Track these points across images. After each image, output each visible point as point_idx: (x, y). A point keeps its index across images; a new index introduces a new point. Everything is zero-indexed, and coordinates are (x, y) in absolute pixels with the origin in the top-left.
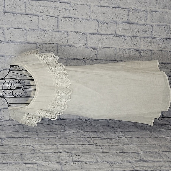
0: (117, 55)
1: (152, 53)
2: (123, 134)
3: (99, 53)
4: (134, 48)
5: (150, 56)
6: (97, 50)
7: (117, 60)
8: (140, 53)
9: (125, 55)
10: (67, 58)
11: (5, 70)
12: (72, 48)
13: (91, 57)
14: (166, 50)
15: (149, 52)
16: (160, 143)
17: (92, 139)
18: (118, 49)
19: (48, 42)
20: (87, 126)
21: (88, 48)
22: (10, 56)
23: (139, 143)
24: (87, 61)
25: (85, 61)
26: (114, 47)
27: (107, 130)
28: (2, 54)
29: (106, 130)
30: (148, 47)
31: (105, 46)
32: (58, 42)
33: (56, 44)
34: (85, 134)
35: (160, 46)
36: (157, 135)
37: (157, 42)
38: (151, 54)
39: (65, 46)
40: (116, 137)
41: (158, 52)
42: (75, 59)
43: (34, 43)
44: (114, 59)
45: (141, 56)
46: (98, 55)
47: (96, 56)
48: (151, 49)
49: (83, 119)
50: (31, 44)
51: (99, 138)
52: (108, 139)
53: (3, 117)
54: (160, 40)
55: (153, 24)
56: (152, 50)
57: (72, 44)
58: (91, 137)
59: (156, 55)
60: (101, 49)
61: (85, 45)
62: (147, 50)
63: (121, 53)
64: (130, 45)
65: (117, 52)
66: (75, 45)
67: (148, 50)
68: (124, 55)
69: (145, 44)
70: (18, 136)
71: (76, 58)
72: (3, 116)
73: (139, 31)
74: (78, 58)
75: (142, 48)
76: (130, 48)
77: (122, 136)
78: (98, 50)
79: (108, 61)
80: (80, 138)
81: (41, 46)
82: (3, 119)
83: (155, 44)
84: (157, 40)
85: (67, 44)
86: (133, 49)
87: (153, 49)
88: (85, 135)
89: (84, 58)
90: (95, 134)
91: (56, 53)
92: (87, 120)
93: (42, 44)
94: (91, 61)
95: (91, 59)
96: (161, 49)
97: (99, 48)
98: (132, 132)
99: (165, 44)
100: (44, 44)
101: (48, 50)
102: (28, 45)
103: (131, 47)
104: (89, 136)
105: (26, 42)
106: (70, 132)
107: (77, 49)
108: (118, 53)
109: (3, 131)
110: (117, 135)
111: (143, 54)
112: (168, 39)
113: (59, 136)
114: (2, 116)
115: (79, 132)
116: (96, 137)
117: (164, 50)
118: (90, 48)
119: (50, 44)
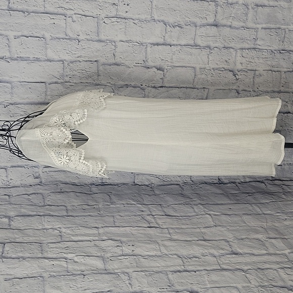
0: (196, 80)
1: (255, 74)
2: (206, 210)
3: (167, 76)
4: (226, 67)
5: (252, 80)
6: (163, 71)
7: (197, 86)
8: (235, 75)
9: (209, 78)
10: (114, 84)
11: (12, 104)
12: (121, 68)
13: (154, 82)
14: (279, 69)
15: (251, 74)
16: (265, 224)
17: (154, 218)
18: (198, 69)
19: (82, 58)
20: (147, 196)
21: (149, 68)
22: (20, 82)
23: (231, 225)
24: (148, 90)
25: (143, 89)
26: (192, 65)
27: (180, 202)
28: (7, 78)
29: (177, 203)
30: (249, 66)
31: (177, 65)
32: (98, 59)
33: (96, 61)
34: (144, 209)
35: (269, 63)
36: (261, 211)
37: (264, 56)
38: (254, 77)
39: (110, 65)
40: (194, 214)
41: (265, 73)
42: (127, 86)
43: (59, 61)
44: (191, 86)
45: (237, 79)
46: (165, 80)
47: (161, 81)
48: (254, 68)
49: (140, 184)
50: (54, 62)
51: (166, 215)
52: (180, 218)
53: (10, 181)
54: (269, 54)
55: (258, 26)
56: (256, 71)
57: (123, 62)
58: (154, 214)
59: (261, 78)
60: (170, 69)
61: (143, 63)
62: (246, 70)
63: (203, 76)
64: (218, 63)
65: (197, 74)
66: (127, 63)
67: (249, 70)
68: (207, 79)
69: (244, 60)
70: (35, 213)
71: (129, 83)
72: (11, 179)
73: (234, 38)
74: (133, 84)
75: (239, 67)
76: (218, 67)
77: (203, 213)
78: (165, 71)
79: (181, 89)
80: (135, 216)
81: (71, 65)
82: (10, 184)
83: (261, 61)
84: (264, 53)
85: (114, 62)
86: (223, 68)
87: (257, 69)
88: (142, 211)
89: (142, 85)
90: (160, 209)
91: (95, 76)
92: (147, 186)
93: (72, 62)
94: (153, 90)
95: (153, 85)
96: (270, 68)
97: (166, 67)
98: (219, 206)
99: (277, 60)
100: (76, 61)
101: (83, 72)
102: (49, 63)
103: (221, 66)
104: (150, 213)
105: (46, 59)
106: (118, 206)
107: (130, 69)
108: (199, 76)
109: (11, 204)
110: (196, 210)
111: (240, 77)
112: (282, 52)
113: (102, 212)
114: (9, 179)
115: (134, 205)
116: (160, 214)
117: (276, 69)
118: (151, 68)
119: (86, 61)
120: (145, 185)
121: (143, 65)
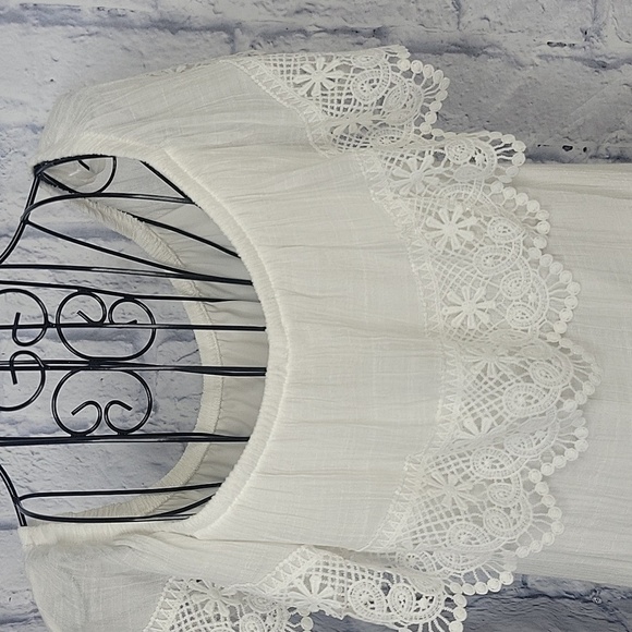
12: (492, 66)
13: (621, 134)
19: (316, 19)
21: (604, 66)
32: (388, 21)
33: (375, 32)
39: (439, 53)
43: (212, 29)
49: (550, 590)
50: (190, 35)
57: (493, 36)
61: (580, 42)
66: (511, 43)
85: (456, 36)
89: (567, 148)
92: (580, 598)
95: (615, 150)
100: (288, 32)
102: (166, 38)
105: (156, 16)
107: (523, 74)
118: (615, 67)
119: (335, 31)
120: (569, 596)
121: (579, 53)
